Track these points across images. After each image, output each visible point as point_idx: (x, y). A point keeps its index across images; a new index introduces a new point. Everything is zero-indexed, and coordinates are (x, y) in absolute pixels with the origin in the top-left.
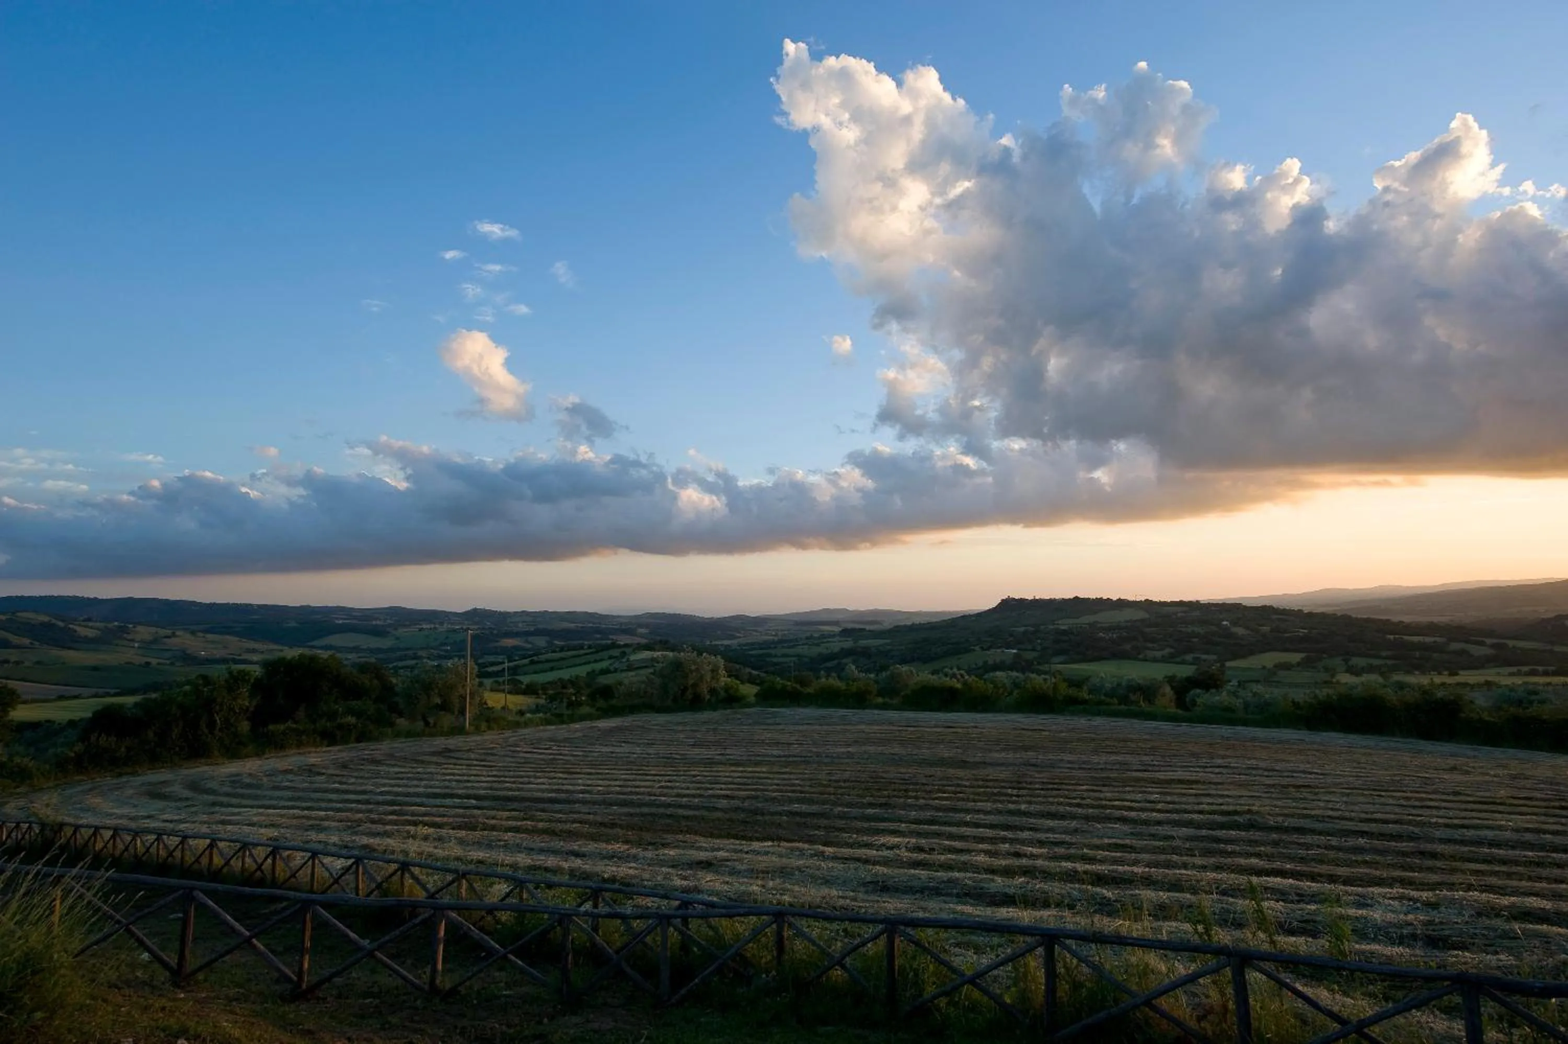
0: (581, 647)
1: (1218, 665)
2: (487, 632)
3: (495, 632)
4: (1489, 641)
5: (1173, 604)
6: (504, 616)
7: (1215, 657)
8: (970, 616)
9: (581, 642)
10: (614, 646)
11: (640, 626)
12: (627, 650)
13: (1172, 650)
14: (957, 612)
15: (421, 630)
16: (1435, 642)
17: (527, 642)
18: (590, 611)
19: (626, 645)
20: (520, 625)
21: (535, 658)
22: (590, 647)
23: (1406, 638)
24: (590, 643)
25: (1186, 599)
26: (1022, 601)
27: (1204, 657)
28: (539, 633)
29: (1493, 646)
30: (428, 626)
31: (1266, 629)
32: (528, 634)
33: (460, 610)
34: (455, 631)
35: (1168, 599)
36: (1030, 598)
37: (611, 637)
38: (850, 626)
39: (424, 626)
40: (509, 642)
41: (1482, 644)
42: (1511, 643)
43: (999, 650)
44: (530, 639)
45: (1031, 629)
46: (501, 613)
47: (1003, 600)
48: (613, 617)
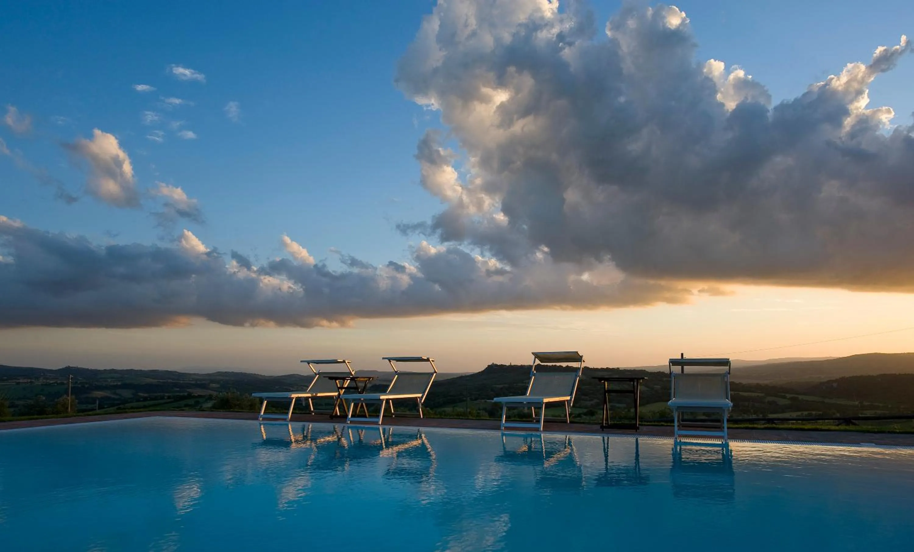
0: (162, 398)
1: (626, 410)
2: (80, 386)
3: (86, 386)
4: (788, 396)
5: (602, 369)
6: (96, 373)
7: (624, 405)
8: (468, 376)
9: (162, 394)
10: (190, 396)
11: (212, 381)
12: (201, 400)
13: (598, 401)
14: (457, 374)
15: (18, 383)
16: (758, 396)
17: (115, 394)
18: (169, 370)
19: (200, 396)
20: (109, 380)
21: (122, 406)
22: (169, 397)
23: (741, 393)
24: (170, 394)
25: (611, 367)
26: (502, 366)
27: (617, 405)
28: (125, 386)
29: (791, 399)
30: (25, 381)
31: (658, 387)
32: (116, 387)
33: (54, 368)
34: (50, 384)
35: (599, 367)
36: (508, 364)
37: (188, 390)
38: (378, 383)
39: (21, 381)
40: (99, 394)
41: (784, 397)
42: (801, 397)
43: (483, 401)
44: (118, 391)
45: (506, 386)
46: (92, 371)
47: (489, 366)
48: (190, 374)
